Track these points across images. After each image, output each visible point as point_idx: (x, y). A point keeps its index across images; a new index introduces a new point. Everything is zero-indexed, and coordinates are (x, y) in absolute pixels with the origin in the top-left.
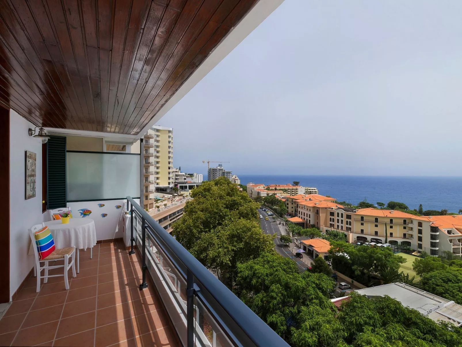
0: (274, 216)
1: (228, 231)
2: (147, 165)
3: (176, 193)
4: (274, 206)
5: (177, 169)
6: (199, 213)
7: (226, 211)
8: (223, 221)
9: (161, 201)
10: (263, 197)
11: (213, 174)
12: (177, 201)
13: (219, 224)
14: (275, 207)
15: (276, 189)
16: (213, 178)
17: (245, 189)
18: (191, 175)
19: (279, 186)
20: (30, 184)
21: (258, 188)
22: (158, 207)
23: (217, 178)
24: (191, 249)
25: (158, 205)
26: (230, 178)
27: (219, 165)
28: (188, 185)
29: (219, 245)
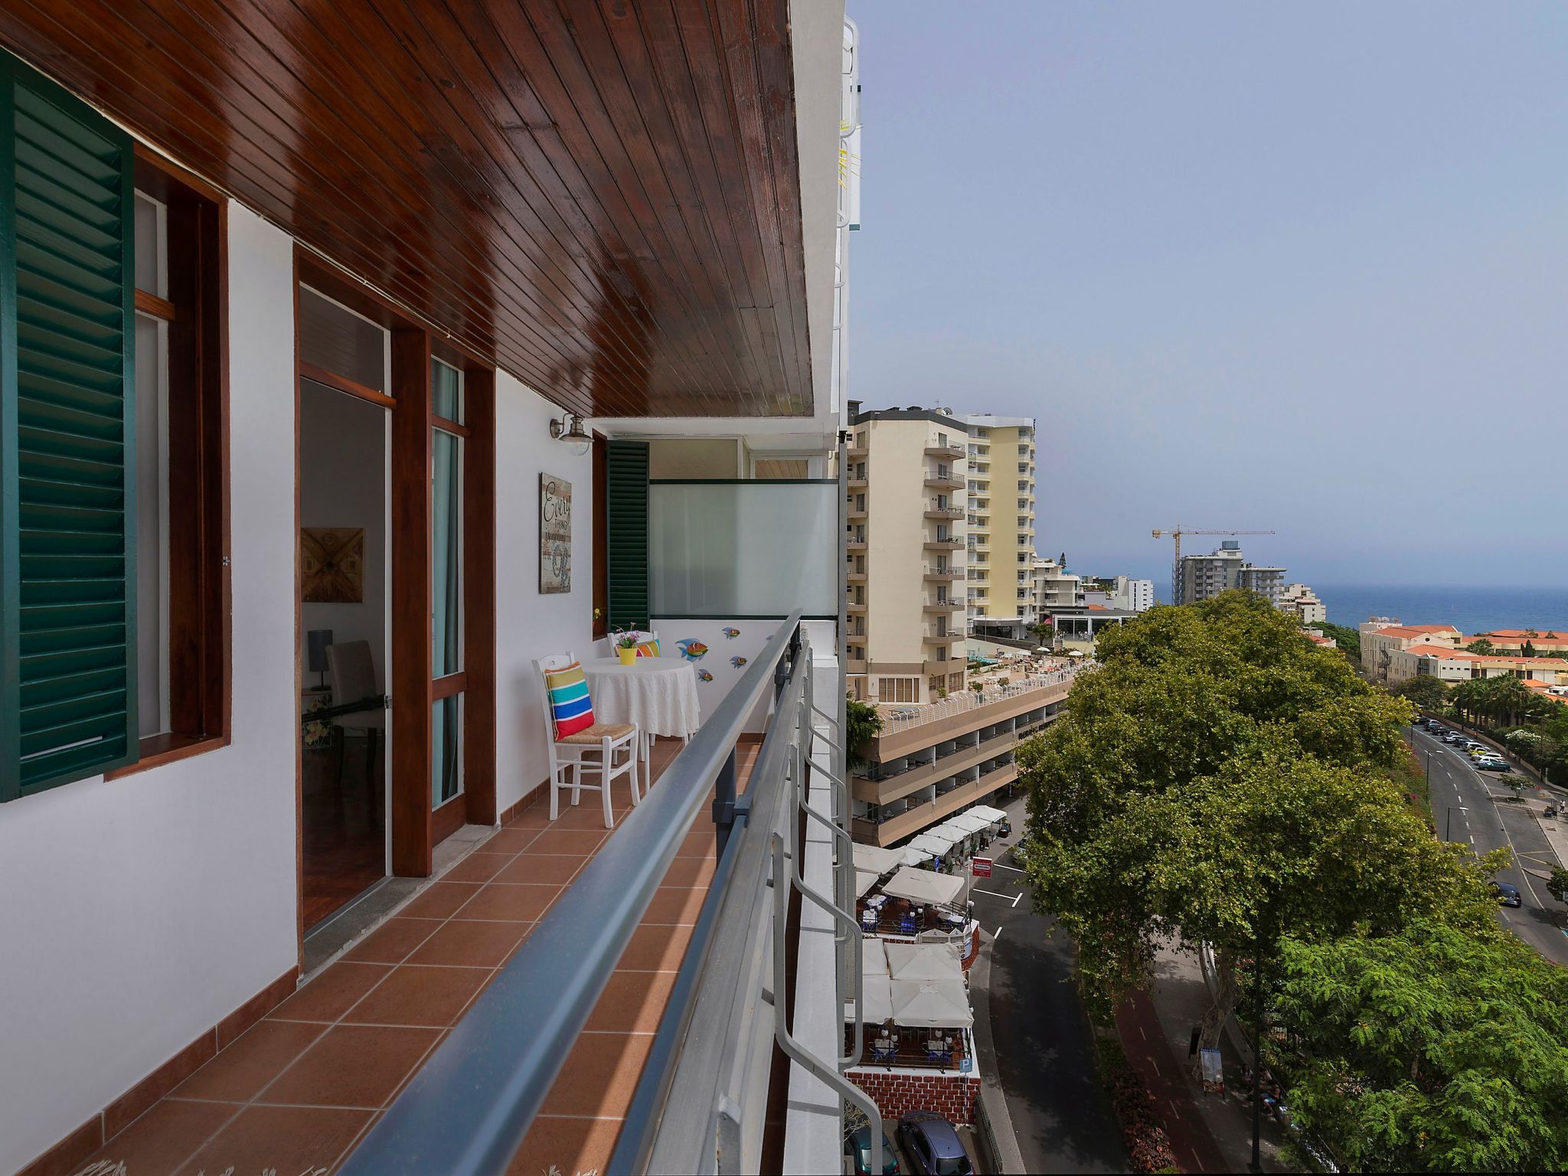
0: (1516, 774)
1: (1240, 801)
2: (943, 546)
3: (1046, 646)
4: (1513, 726)
5: (1050, 561)
6: (1118, 714)
7: (1238, 723)
8: (1223, 759)
9: (992, 670)
10: (1451, 685)
11: (1198, 581)
12: (1046, 673)
13: (1207, 769)
14: (1520, 733)
15: (1528, 652)
16: (1198, 596)
17: (1350, 645)
18: (1106, 585)
19: (1550, 636)
20: (552, 557)
21: (1420, 640)
22: (978, 687)
23: (1215, 596)
24: (1086, 847)
25: (979, 680)
26: (1275, 597)
27: (1225, 546)
28: (1089, 618)
29: (1201, 849)
